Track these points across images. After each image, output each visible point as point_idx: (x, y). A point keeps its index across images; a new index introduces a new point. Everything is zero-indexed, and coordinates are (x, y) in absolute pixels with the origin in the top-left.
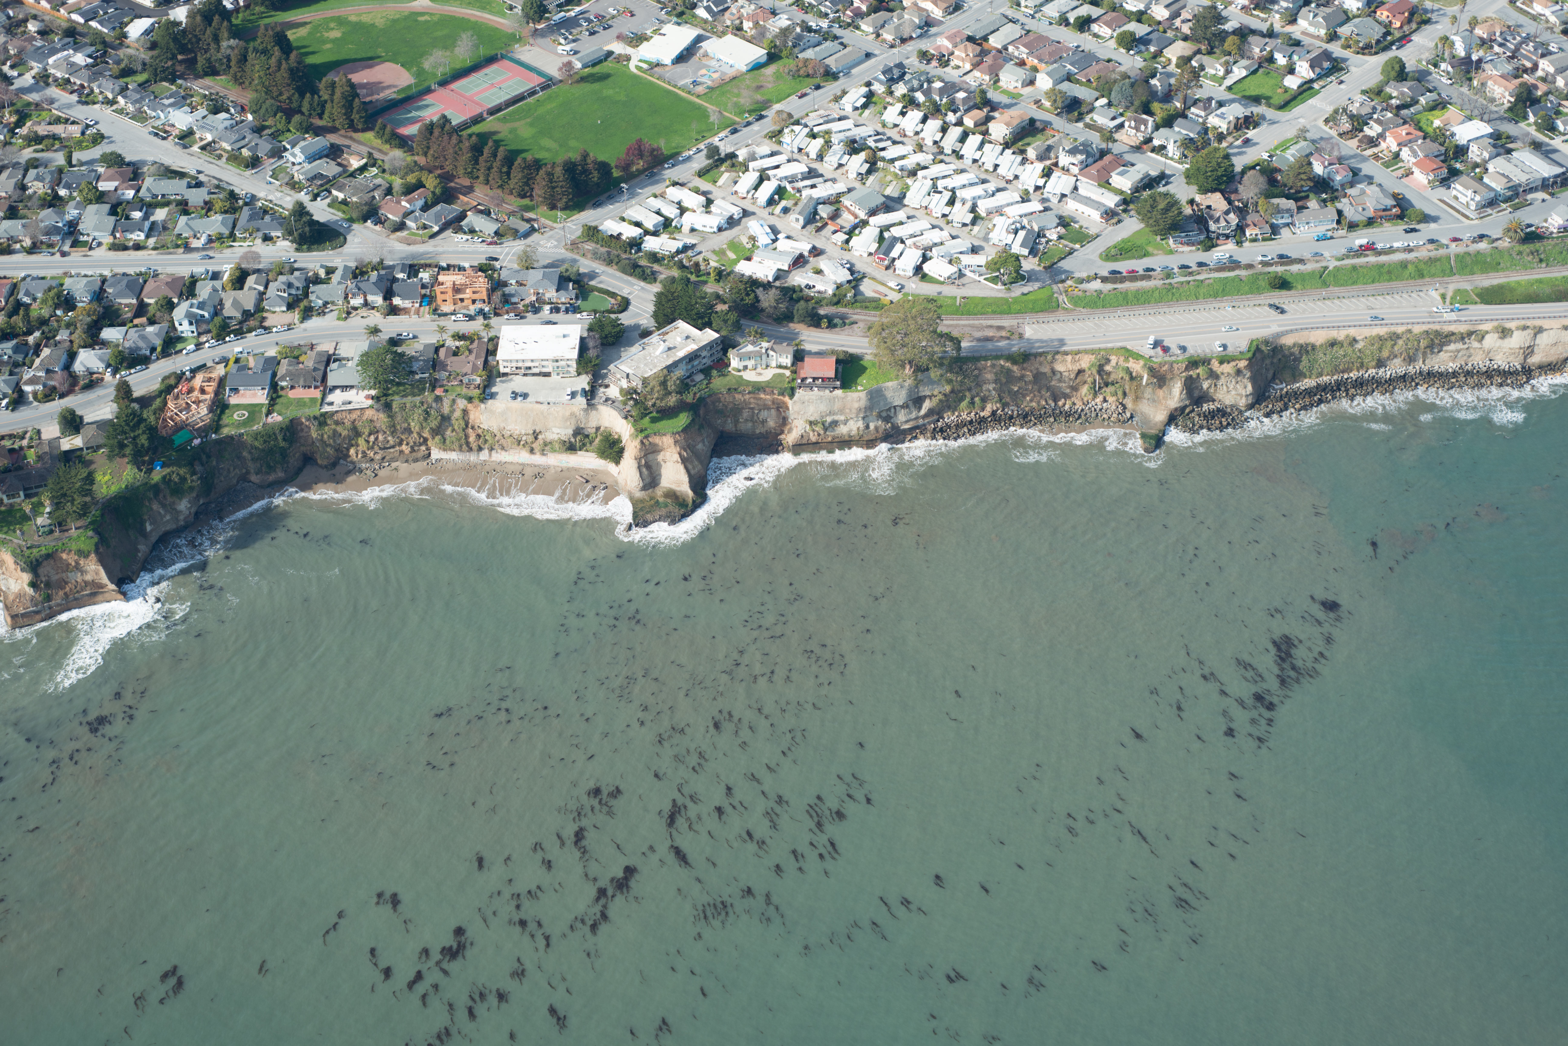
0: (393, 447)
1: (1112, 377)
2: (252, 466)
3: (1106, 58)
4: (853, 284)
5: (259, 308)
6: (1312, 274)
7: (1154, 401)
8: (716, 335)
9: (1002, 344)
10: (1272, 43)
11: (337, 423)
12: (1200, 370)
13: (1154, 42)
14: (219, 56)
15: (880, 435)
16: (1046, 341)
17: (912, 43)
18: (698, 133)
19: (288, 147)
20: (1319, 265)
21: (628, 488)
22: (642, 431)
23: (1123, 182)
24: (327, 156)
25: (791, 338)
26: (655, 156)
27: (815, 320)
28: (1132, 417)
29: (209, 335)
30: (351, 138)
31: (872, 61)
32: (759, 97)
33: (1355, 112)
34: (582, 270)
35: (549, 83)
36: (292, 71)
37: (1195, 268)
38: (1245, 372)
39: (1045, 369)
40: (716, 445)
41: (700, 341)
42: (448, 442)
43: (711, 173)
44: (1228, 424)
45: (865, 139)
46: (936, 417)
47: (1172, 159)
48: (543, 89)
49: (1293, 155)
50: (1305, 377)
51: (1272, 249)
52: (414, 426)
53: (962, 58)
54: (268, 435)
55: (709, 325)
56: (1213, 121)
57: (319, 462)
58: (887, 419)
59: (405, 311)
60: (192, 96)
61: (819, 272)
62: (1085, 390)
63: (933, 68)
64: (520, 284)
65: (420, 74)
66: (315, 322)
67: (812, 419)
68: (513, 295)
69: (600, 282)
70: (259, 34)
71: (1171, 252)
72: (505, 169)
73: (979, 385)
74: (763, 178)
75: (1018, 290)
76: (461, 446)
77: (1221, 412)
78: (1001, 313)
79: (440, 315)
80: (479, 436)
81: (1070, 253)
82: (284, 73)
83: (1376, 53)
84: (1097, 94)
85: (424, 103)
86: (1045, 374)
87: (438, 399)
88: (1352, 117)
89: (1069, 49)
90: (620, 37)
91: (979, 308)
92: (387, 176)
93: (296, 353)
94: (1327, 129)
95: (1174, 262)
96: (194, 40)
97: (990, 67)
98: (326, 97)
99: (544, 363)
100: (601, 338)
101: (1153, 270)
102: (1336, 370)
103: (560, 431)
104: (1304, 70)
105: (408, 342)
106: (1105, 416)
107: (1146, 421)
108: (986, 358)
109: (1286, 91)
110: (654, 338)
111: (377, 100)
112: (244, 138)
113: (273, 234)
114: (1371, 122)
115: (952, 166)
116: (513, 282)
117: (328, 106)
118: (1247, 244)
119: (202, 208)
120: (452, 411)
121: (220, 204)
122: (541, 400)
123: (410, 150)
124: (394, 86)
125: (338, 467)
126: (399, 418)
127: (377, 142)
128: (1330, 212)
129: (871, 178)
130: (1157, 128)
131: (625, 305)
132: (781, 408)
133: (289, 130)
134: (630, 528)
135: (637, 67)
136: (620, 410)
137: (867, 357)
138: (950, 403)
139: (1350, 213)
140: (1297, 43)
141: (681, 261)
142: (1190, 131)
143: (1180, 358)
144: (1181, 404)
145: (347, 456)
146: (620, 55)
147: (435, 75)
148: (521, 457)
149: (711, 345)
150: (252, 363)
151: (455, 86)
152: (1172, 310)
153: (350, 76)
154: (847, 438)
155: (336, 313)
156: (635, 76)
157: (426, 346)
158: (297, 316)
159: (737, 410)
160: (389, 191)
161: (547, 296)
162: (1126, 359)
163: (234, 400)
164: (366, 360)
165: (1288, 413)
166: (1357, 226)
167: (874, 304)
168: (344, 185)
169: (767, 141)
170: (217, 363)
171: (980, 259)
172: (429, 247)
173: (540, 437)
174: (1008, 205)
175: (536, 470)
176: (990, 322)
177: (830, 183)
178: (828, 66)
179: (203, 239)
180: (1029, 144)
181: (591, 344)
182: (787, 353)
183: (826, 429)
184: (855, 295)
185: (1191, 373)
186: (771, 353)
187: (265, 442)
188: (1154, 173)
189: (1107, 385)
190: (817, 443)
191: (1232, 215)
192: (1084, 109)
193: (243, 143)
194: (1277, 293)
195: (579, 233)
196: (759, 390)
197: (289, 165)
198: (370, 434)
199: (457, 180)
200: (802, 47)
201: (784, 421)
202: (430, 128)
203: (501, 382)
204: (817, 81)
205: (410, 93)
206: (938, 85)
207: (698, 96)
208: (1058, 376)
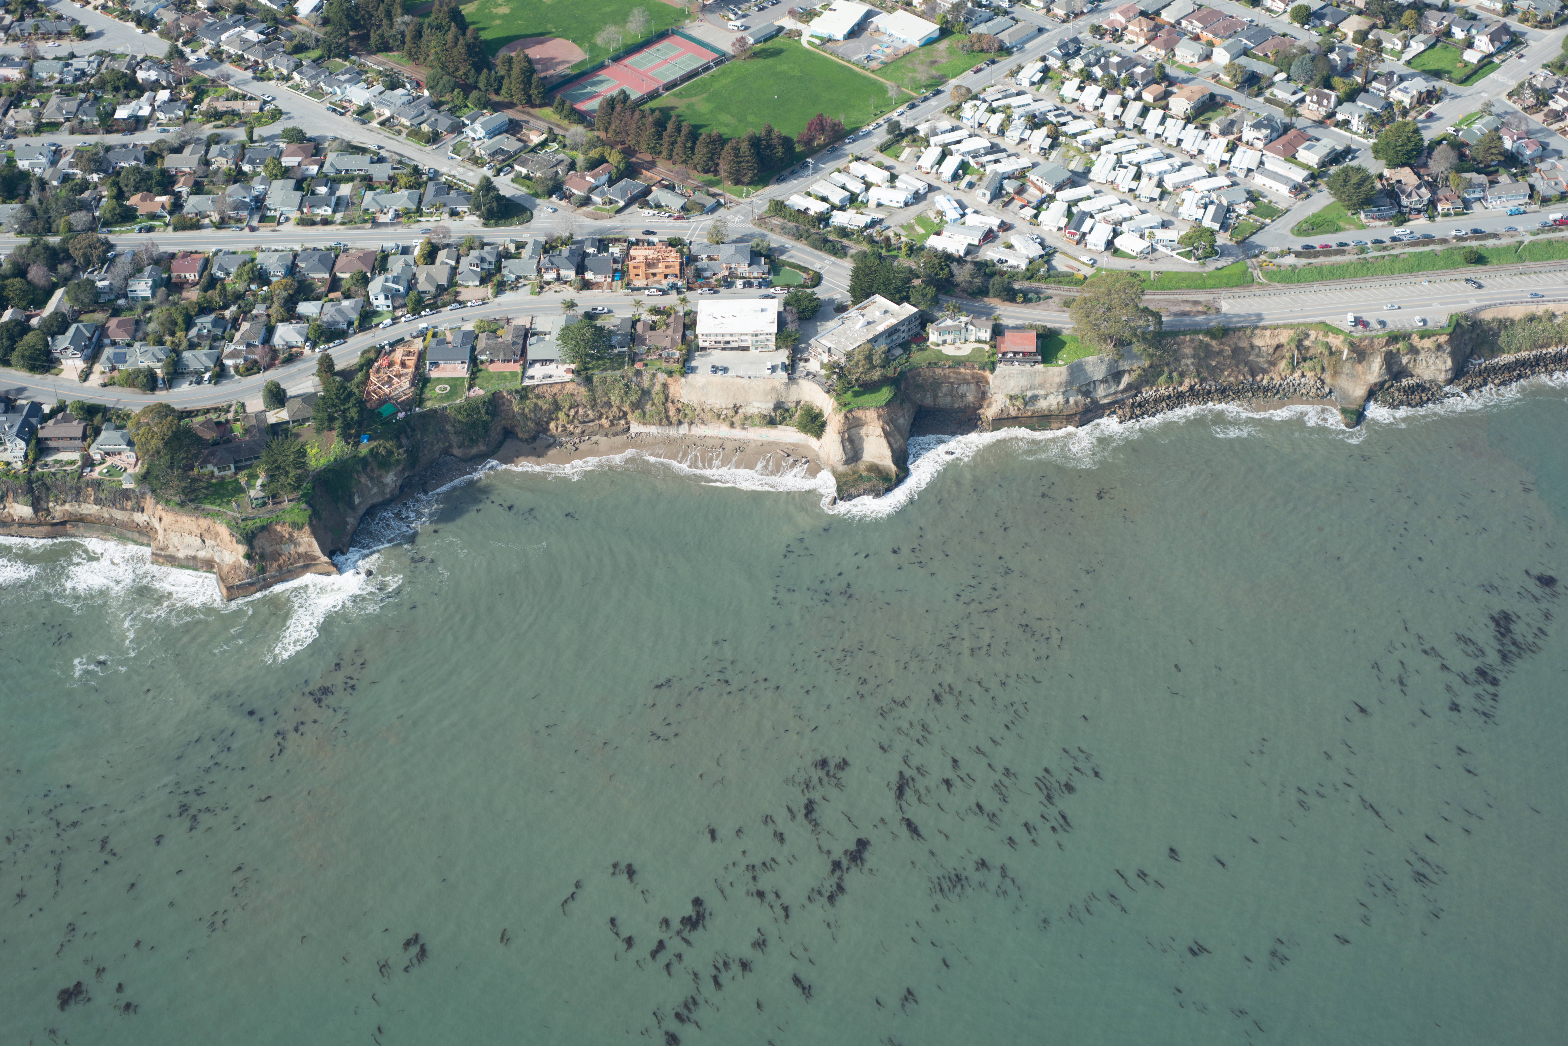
0: (593, 421)
1: (1311, 353)
2: (454, 440)
3: (1281, 32)
4: (1045, 259)
5: (452, 283)
6: (1507, 249)
7: (1353, 376)
8: (915, 310)
9: (1200, 318)
10: (1449, 17)
11: (538, 397)
12: (1400, 345)
13: (1329, 16)
14: (393, 32)
15: (1080, 410)
16: (1243, 316)
17: (1083, 18)
18: (876, 108)
19: (467, 122)
20: (1513, 240)
21: (831, 462)
22: (845, 405)
23: (1310, 157)
24: (506, 131)
25: (987, 313)
26: (836, 131)
27: (1010, 295)
28: (1330, 392)
29: (405, 310)
30: (529, 114)
31: (1044, 37)
32: (934, 72)
33: (1539, 86)
34: (772, 245)
35: (722, 59)
36: (469, 47)
37: (1388, 243)
38: (1445, 347)
39: (1244, 344)
40: (915, 419)
41: (899, 315)
42: (647, 416)
43: (893, 148)
44: (1429, 399)
45: (1045, 114)
46: (1134, 392)
47: (1356, 133)
48: (717, 64)
49: (1479, 130)
50: (1504, 352)
51: (1465, 224)
52: (615, 400)
53: (1136, 33)
54: (471, 408)
55: (907, 299)
56: (1396, 95)
57: (520, 435)
58: (1087, 394)
59: (598, 285)
60: (366, 72)
61: (1010, 247)
62: (1283, 365)
63: (1107, 42)
64: (710, 259)
65: (593, 49)
66: (508, 297)
67: (1013, 393)
68: (705, 270)
69: (791, 257)
70: (434, 10)
71: (1363, 227)
72: (689, 144)
73: (1177, 360)
74: (945, 154)
75: (1212, 265)
76: (661, 420)
77: (1421, 387)
78: (1195, 288)
79: (633, 290)
80: (679, 410)
81: (1261, 228)
82: (460, 49)
83: (1555, 27)
84: (1276, 68)
85: (598, 78)
86: (1243, 348)
87: (638, 373)
88: (1536, 91)
89: (1243, 23)
90: (792, 13)
91: (1174, 282)
92: (568, 151)
93: (493, 327)
94: (1510, 103)
95: (1367, 237)
96: (367, 16)
97: (1166, 41)
98: (502, 72)
99: (743, 337)
100: (799, 312)
101: (1346, 244)
102: (1535, 345)
103: (762, 405)
104: (1483, 44)
105: (603, 316)
106: (1304, 391)
107: (1345, 396)
108: (1185, 333)
109: (1466, 66)
110: (853, 312)
111: (552, 76)
112: (423, 113)
113: (460, 209)
114: (1557, 97)
115: (1136, 141)
116: (704, 256)
117: (506, 82)
118: (1439, 219)
119: (387, 184)
120: (652, 385)
121: (405, 179)
122: (741, 374)
123: (590, 126)
124: (568, 62)
125: (538, 441)
126: (599, 392)
127: (555, 118)
128: (1523, 187)
129: (1054, 153)
130: (1340, 102)
131: (817, 279)
132: (980, 383)
133: (466, 106)
134: (834, 502)
135: (809, 42)
136: (822, 385)
137: (1065, 332)
138: (1148, 378)
139: (1542, 187)
140: (1474, 17)
141: (870, 236)
142: (1374, 105)
143: (1380, 333)
144: (1381, 379)
145: (547, 430)
146: (791, 30)
147: (607, 50)
148: (722, 431)
149: (909, 320)
150: (449, 338)
151: (629, 61)
152: (1368, 285)
153: (527, 51)
154: (1046, 413)
155: (529, 287)
156: (807, 52)
157: (623, 320)
158: (490, 291)
159: (936, 385)
160: (572, 166)
161: (740, 270)
162: (1326, 334)
163: (434, 374)
164: (565, 334)
165: (1488, 388)
166: (1549, 200)
167: (1067, 279)
168: (527, 160)
169: (946, 116)
170: (415, 337)
171: (1172, 234)
172: (616, 222)
173: (740, 411)
174: (1195, 180)
175: (737, 445)
176: (1185, 297)
177: (1013, 158)
178: (1002, 41)
179: (391, 215)
180: (1210, 119)
181: (789, 318)
182: (986, 327)
183: (1026, 404)
184: (1048, 270)
185: (1391, 348)
186: (970, 327)
187: (468, 415)
188: (1339, 148)
189: (1305, 360)
190: (1017, 417)
191: (1423, 190)
192: (1263, 83)
193: (422, 118)
194: (1473, 268)
195: (766, 207)
196: (959, 364)
197: (469, 140)
198: (570, 408)
199: (638, 155)
200: (974, 22)
201: (983, 396)
202: (611, 103)
203: (699, 355)
204: (991, 56)
205: (584, 68)
206: (1115, 59)
207: (873, 71)
208: (1257, 351)
